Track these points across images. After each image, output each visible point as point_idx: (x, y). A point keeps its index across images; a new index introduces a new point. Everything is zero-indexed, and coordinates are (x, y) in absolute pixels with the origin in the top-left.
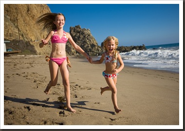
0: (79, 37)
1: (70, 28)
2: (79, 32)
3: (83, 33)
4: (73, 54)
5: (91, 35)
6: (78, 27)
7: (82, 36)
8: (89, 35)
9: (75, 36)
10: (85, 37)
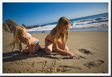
0: (11, 24)
1: (6, 20)
2: (10, 22)
3: (12, 22)
4: (9, 32)
5: (16, 23)
6: (9, 20)
7: (12, 24)
8: (15, 23)
9: (9, 24)
10: (13, 24)
